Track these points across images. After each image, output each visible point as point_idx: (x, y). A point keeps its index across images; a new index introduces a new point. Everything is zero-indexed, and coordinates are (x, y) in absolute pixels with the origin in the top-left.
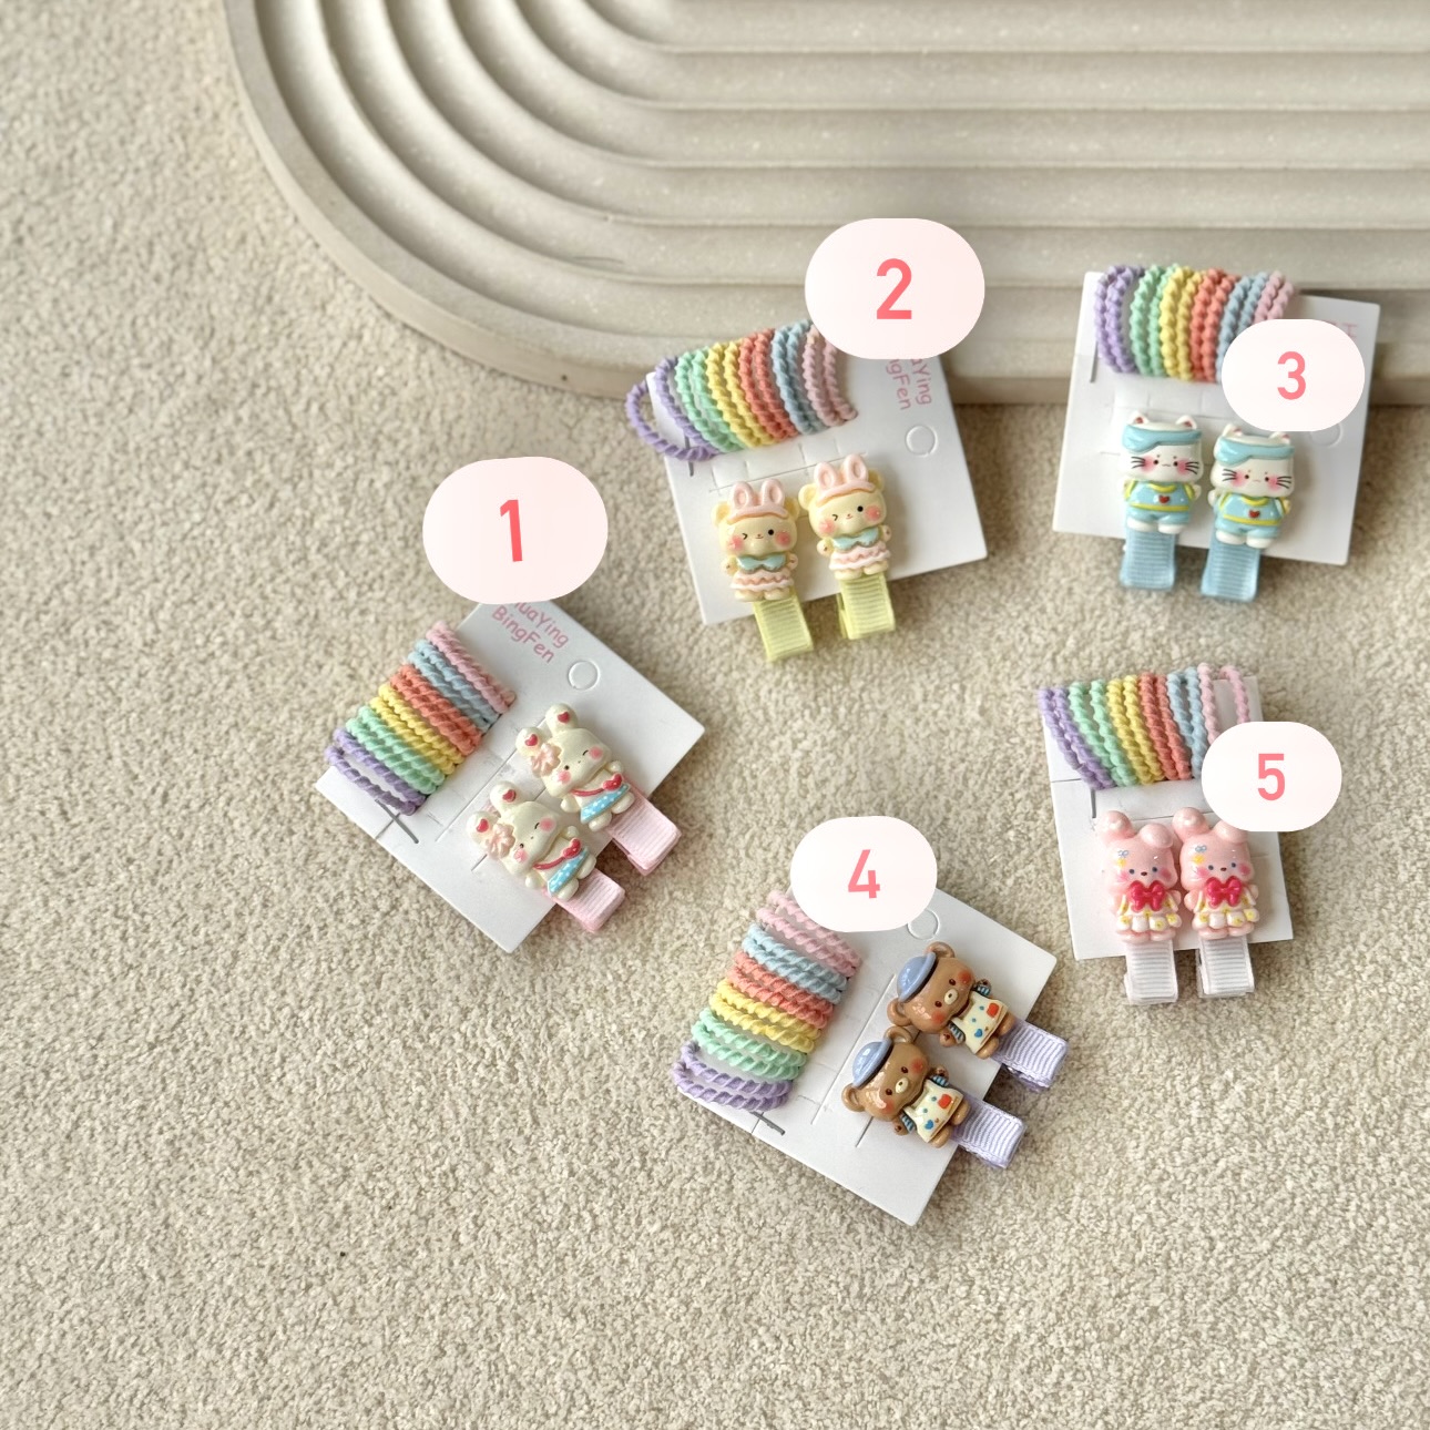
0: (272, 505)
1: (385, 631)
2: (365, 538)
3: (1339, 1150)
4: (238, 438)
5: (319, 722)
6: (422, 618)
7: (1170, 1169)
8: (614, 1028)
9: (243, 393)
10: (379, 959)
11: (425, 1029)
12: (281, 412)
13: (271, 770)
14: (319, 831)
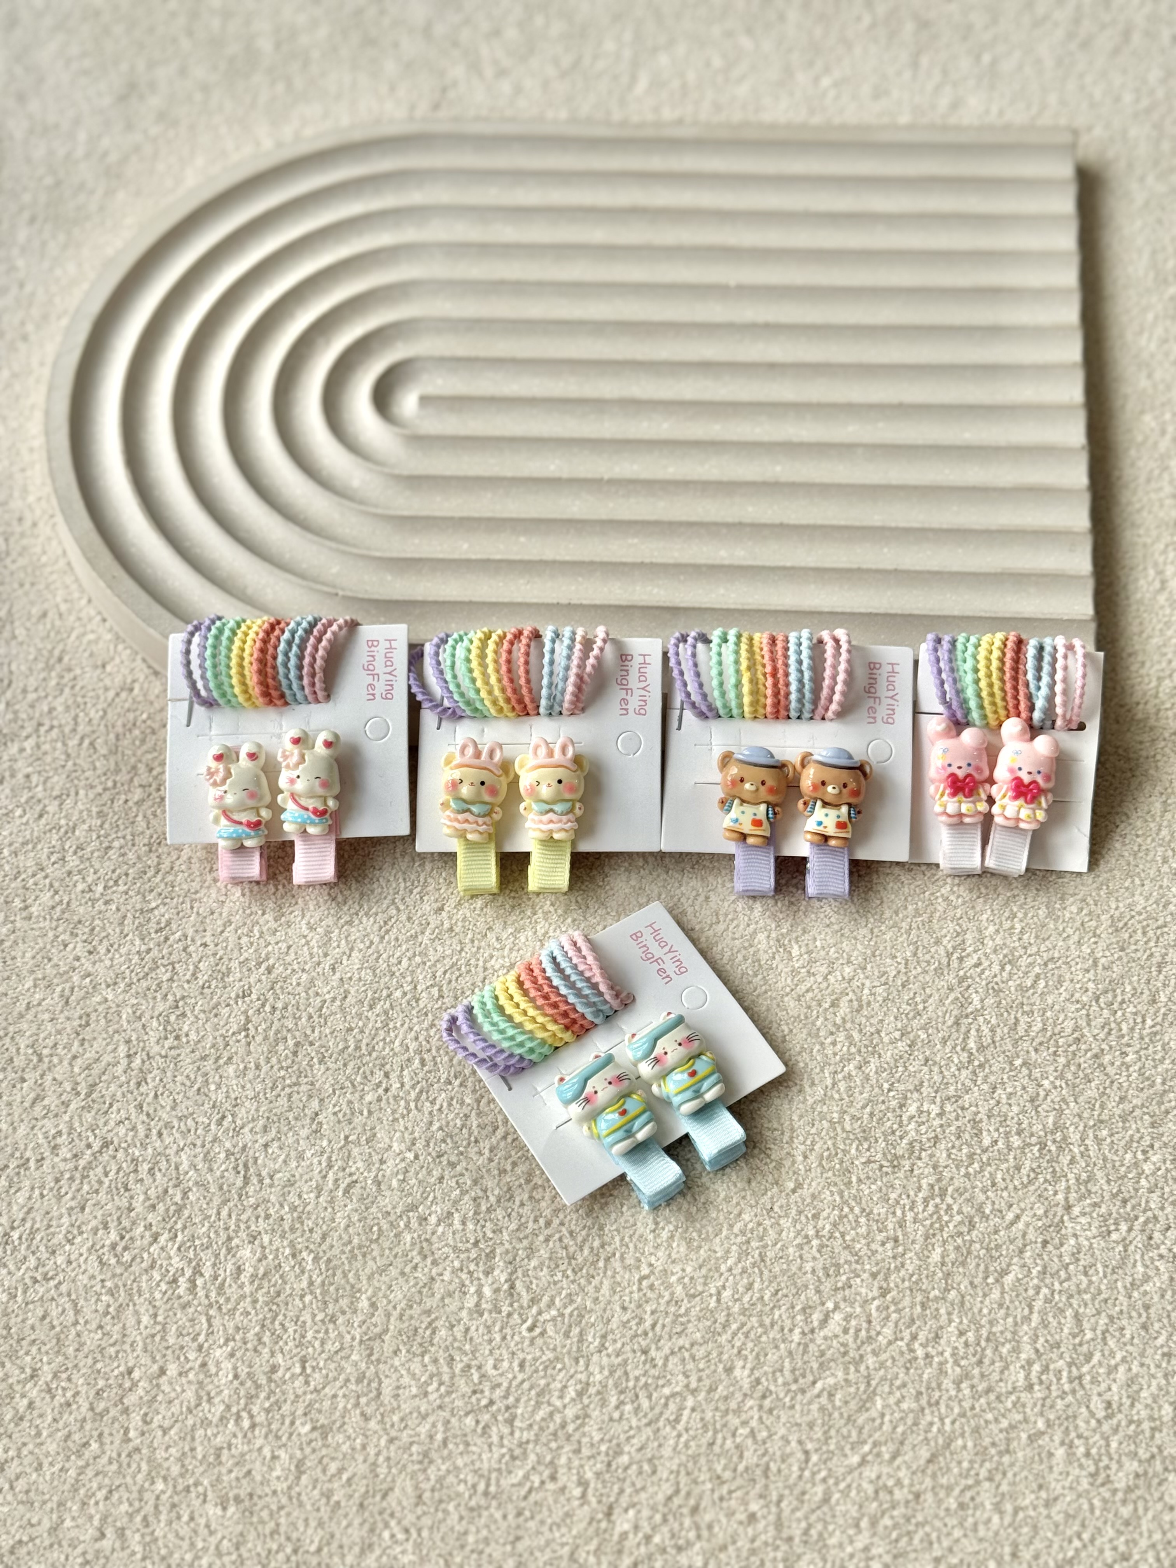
0: (41, 816)
1: (125, 917)
2: (116, 844)
3: (925, 1376)
4: (20, 764)
5: (59, 989)
6: (157, 907)
7: (772, 1388)
8: (287, 1251)
9: (29, 730)
10: (86, 1187)
11: (119, 1249)
12: (59, 745)
13: (11, 1029)
14: (49, 1077)
